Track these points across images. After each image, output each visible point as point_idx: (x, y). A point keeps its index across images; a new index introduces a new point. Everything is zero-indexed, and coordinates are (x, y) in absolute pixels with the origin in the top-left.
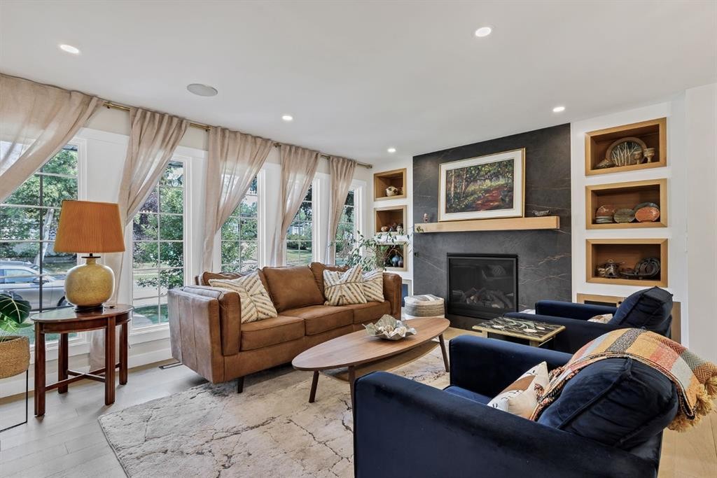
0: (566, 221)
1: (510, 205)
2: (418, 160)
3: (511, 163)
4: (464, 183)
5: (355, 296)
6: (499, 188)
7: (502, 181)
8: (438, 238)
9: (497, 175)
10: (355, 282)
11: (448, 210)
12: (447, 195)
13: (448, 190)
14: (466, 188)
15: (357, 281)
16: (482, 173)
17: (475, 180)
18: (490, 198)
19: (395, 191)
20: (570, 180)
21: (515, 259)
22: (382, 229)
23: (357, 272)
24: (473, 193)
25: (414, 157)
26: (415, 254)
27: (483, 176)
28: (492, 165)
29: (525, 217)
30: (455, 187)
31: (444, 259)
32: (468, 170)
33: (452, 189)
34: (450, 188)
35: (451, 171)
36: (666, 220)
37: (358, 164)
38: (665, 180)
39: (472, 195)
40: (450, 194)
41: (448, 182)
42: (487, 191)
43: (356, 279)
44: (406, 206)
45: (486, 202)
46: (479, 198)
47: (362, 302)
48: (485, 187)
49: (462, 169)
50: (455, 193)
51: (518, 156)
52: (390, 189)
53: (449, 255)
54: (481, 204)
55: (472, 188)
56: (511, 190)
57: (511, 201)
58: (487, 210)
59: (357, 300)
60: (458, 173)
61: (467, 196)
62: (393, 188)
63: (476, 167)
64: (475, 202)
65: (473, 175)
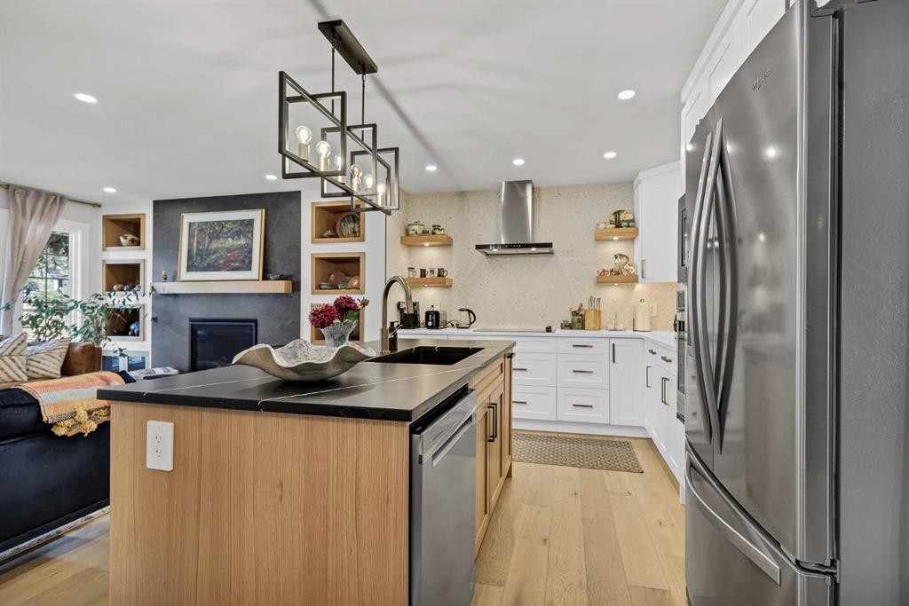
0: (296, 287)
1: (249, 268)
2: (159, 205)
3: (250, 223)
4: (207, 239)
5: (6, 373)
6: (240, 248)
7: (242, 241)
8: (181, 301)
9: (238, 234)
10: (10, 355)
11: (189, 269)
12: (190, 251)
13: (190, 245)
14: (208, 245)
15: (14, 353)
16: (225, 230)
17: (218, 237)
18: (232, 258)
19: (133, 241)
20: (300, 247)
21: (254, 324)
22: (115, 287)
23: (18, 342)
24: (215, 251)
25: (154, 202)
26: (154, 319)
27: (226, 233)
28: (235, 222)
29: (263, 279)
30: (198, 243)
31: (187, 325)
32: (211, 224)
33: (195, 244)
34: (193, 243)
35: (194, 223)
36: (364, 287)
37: (70, 200)
38: (364, 253)
39: (215, 253)
40: (193, 250)
41: (191, 236)
42: (229, 250)
43: (12, 351)
44: (144, 260)
45: (229, 262)
46: (221, 257)
47: (17, 379)
48: (227, 246)
49: (206, 223)
50: (197, 249)
51: (257, 216)
52: (125, 238)
53: (192, 320)
54: (224, 264)
55: (214, 245)
56: (250, 251)
57: (250, 262)
58: (228, 270)
59: (10, 377)
60: (203, 226)
61: (210, 254)
62: (130, 237)
63: (220, 223)
64: (216, 261)
65: (216, 230)
